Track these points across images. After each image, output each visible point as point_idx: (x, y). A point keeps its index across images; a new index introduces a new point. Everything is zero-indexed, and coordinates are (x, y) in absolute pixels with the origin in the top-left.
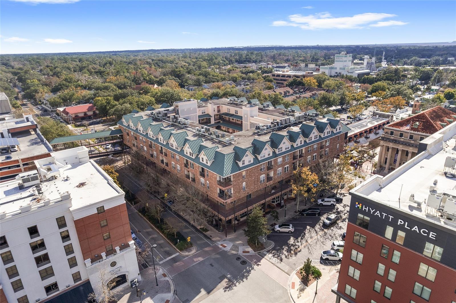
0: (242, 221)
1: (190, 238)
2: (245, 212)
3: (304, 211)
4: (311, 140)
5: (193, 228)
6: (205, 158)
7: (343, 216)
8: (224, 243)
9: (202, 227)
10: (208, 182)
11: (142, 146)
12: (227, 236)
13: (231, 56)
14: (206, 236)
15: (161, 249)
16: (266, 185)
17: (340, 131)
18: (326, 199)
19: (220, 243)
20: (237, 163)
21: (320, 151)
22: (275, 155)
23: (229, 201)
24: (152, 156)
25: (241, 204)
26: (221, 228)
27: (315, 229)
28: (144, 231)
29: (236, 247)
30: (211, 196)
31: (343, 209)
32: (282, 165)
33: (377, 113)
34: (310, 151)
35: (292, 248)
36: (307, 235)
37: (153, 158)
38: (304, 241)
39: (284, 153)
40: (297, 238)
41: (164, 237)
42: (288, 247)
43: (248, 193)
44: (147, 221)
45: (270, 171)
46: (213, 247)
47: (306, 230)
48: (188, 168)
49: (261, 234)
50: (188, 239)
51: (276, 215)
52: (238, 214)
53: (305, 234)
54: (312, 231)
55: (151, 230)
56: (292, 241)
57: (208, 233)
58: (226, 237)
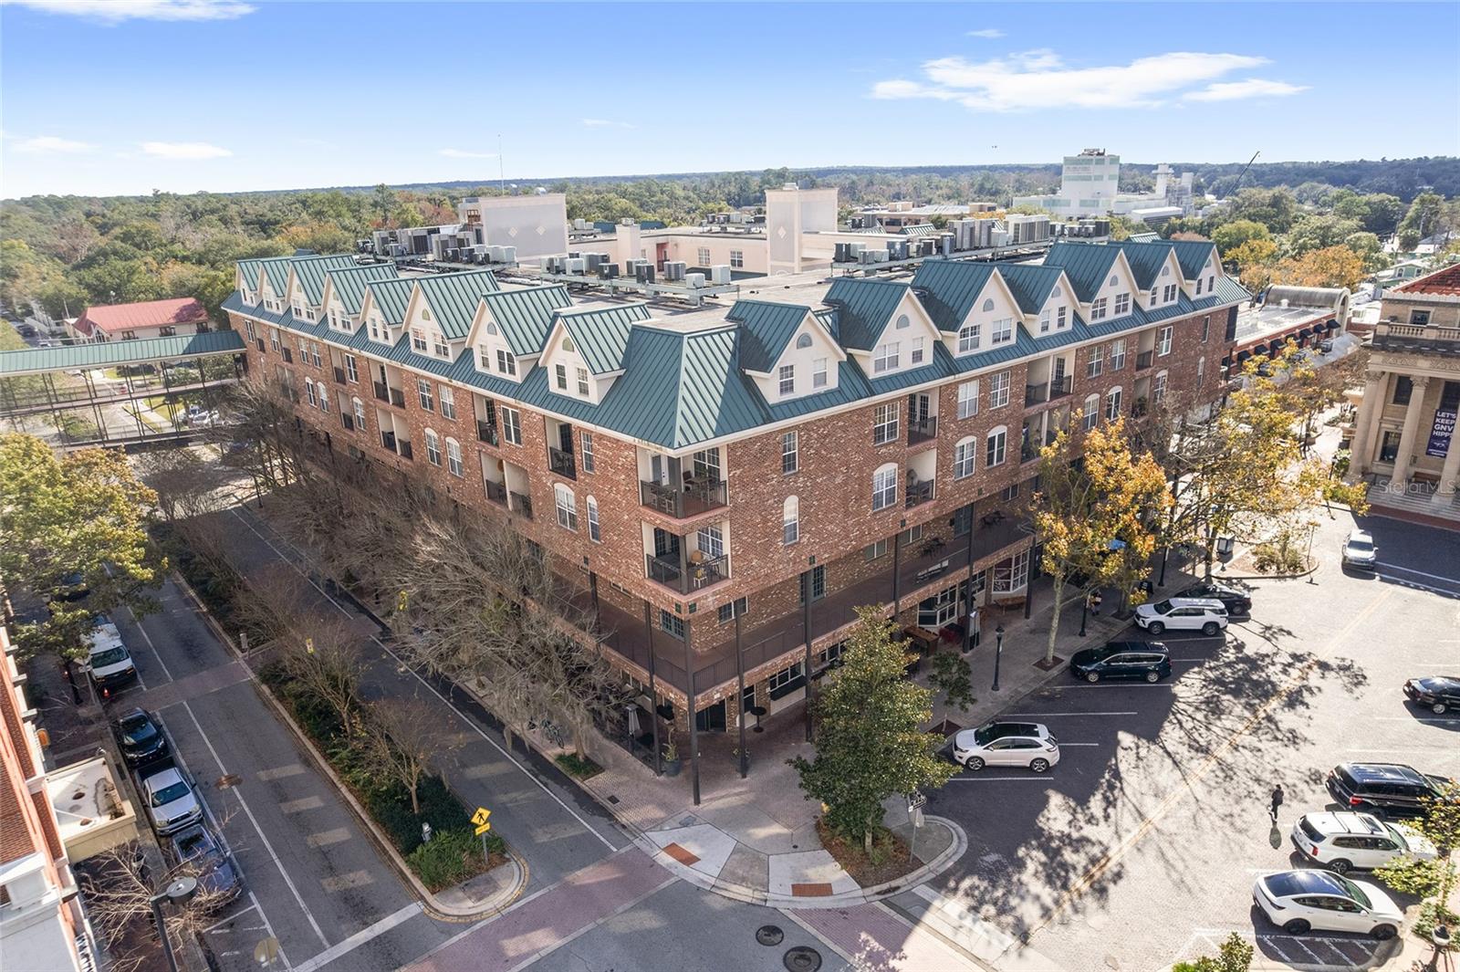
0: (780, 716)
1: (486, 813)
2: (795, 670)
3: (1083, 657)
4: (1103, 314)
5: (521, 757)
6: (573, 362)
7: (1283, 677)
8: (684, 839)
9: (569, 749)
10: (591, 500)
11: (311, 382)
12: (703, 797)
13: (714, 186)
14: (588, 803)
15: (324, 882)
16: (903, 523)
17: (1211, 294)
18: (1180, 603)
19: (662, 838)
20: (749, 384)
21: (1138, 375)
22: (945, 362)
23: (709, 598)
24: (349, 422)
25: (775, 626)
26: (670, 756)
27: (1164, 748)
28: (263, 775)
29: (751, 863)
30: (613, 580)
31: (1266, 648)
32: (977, 424)
33: (1283, 291)
34: (1098, 370)
35: (1068, 856)
36: (1132, 780)
37: (352, 429)
38: (1126, 815)
39: (990, 357)
40: (1083, 801)
41: (358, 808)
42: (1046, 853)
43: (812, 560)
44: (291, 721)
45: (920, 446)
46: (621, 862)
47: (1121, 753)
48: (497, 445)
49: (896, 783)
50: (475, 820)
51: (956, 676)
52: (755, 674)
53: (1117, 775)
54: (1152, 757)
55: (296, 769)
56: (1057, 815)
57: (595, 784)
58: (697, 802)
